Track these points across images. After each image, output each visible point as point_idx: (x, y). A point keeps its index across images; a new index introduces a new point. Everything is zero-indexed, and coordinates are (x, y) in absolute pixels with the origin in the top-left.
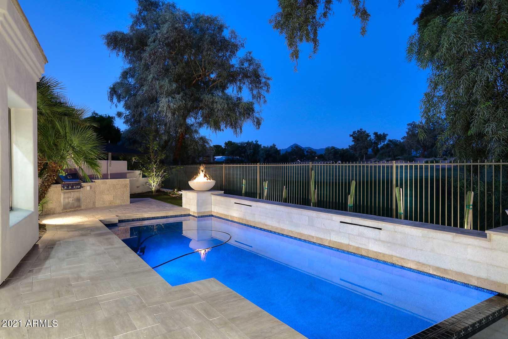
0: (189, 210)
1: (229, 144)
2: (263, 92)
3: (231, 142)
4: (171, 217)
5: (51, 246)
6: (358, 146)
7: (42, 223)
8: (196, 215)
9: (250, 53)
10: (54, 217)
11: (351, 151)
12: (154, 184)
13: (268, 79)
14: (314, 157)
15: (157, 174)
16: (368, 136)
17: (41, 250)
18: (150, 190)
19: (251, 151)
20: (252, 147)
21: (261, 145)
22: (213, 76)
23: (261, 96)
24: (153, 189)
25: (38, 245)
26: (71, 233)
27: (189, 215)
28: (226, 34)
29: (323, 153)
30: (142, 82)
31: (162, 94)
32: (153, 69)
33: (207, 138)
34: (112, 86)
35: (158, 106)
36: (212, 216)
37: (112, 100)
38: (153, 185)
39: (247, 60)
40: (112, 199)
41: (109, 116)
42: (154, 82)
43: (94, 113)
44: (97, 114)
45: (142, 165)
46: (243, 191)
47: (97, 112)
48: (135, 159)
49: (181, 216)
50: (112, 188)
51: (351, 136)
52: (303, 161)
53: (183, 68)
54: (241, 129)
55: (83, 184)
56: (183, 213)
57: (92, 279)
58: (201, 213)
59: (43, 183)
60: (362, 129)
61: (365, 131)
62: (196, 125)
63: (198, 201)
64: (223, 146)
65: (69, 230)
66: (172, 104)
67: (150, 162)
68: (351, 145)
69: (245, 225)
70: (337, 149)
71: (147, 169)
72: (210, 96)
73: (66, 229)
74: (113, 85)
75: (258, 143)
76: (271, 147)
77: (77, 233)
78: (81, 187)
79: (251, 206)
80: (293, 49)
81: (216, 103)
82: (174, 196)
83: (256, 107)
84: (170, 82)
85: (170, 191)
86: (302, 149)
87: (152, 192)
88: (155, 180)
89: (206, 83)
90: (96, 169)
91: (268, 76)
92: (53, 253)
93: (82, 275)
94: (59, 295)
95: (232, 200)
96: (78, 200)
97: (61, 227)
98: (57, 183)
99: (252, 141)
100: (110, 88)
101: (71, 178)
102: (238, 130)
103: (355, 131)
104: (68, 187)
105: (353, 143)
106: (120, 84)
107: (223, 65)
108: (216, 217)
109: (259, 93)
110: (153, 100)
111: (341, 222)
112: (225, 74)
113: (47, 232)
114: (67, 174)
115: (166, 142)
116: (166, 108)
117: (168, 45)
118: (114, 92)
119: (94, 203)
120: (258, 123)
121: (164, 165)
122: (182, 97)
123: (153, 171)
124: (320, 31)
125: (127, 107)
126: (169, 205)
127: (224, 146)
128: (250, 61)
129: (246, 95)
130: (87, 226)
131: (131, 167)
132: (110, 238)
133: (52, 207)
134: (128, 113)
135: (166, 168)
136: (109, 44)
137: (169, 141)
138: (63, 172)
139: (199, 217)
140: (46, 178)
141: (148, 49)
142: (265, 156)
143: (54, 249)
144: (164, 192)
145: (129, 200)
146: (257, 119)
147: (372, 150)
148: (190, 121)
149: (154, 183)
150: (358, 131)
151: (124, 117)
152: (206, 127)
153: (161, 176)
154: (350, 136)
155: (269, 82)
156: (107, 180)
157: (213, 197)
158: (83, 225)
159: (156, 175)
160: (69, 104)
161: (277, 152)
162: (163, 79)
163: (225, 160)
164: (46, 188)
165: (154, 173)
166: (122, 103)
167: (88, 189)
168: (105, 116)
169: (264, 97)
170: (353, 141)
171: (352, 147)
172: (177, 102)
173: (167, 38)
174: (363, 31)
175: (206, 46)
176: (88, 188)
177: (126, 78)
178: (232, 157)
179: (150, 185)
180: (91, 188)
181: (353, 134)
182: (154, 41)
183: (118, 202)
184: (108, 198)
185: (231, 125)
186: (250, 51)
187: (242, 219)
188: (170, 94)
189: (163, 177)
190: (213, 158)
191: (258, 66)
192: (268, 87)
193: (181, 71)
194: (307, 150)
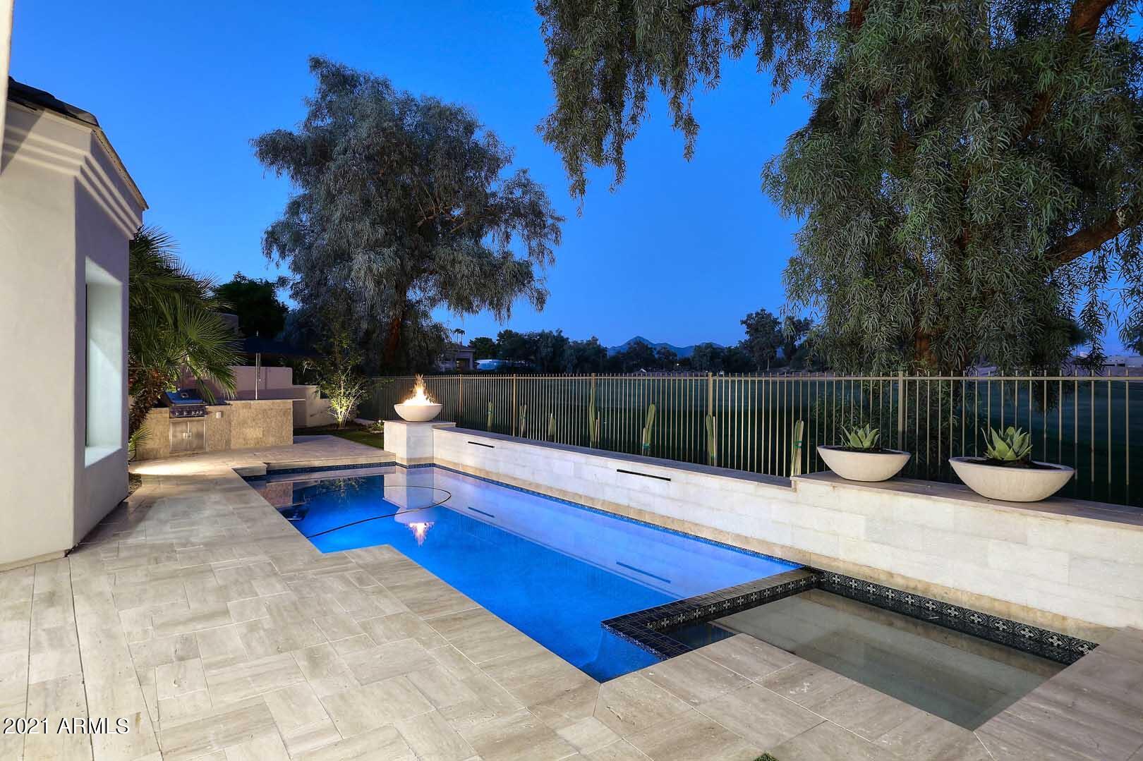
0: (394, 455)
1: (507, 336)
2: (549, 244)
3: (511, 331)
4: (362, 466)
5: (147, 505)
6: (756, 342)
7: (134, 473)
8: (405, 463)
9: (524, 172)
10: (157, 464)
11: (744, 352)
12: (341, 410)
13: (559, 219)
14: (673, 363)
15: (347, 393)
16: (776, 322)
17: (131, 510)
18: (334, 422)
19: (549, 349)
20: (551, 342)
21: (568, 338)
22: (457, 212)
23: (545, 251)
24: (340, 420)
25: (127, 503)
26: (182, 488)
27: (395, 464)
28: (479, 137)
29: (690, 354)
30: (322, 221)
31: (358, 246)
32: (344, 201)
33: (445, 326)
34: (270, 229)
35: (350, 270)
36: (434, 465)
37: (269, 254)
38: (339, 411)
39: (521, 185)
40: (261, 436)
41: (267, 282)
42: (344, 225)
43: (238, 276)
44: (244, 278)
45: (320, 375)
46: (489, 424)
47: (243, 273)
48: (308, 364)
49: (380, 465)
50: (260, 416)
51: (743, 322)
52: (652, 371)
53: (398, 199)
54: (508, 310)
55: (209, 408)
56: (383, 460)
57: (206, 545)
58: (414, 459)
59: (137, 403)
60: (765, 310)
61: (771, 314)
62: (425, 302)
63: (408, 438)
64: (495, 339)
65: (179, 483)
66: (375, 266)
67: (336, 371)
68: (743, 341)
69: (484, 479)
70: (716, 349)
71: (329, 383)
72: (448, 250)
73: (176, 482)
74: (272, 227)
75: (562, 334)
76: (589, 343)
77: (191, 487)
78: (206, 413)
79: (492, 447)
80: (575, 178)
81: (460, 263)
82: (376, 432)
83: (536, 270)
84: (373, 224)
85: (370, 422)
86: (649, 346)
87: (337, 425)
88: (343, 402)
89: (446, 224)
90: (227, 383)
91: (556, 215)
92: (151, 513)
93: (193, 540)
94: (157, 561)
95: (466, 438)
96: (199, 436)
97: (167, 478)
98: (161, 404)
99: (551, 332)
100: (267, 232)
101: (188, 396)
102: (504, 312)
103: (752, 314)
104: (181, 413)
105: (747, 337)
106: (286, 225)
107: (474, 195)
108: (439, 467)
109: (540, 245)
110: (342, 256)
111: (618, 471)
112: (475, 209)
113: (143, 485)
114: (179, 389)
115: (368, 333)
116: (366, 272)
117: (369, 158)
118: (273, 238)
119: (228, 442)
120: (541, 299)
121: (360, 377)
122: (396, 253)
123: (340, 387)
124: (627, 146)
125: (296, 268)
126: (363, 447)
127: (497, 340)
128: (526, 186)
129: (518, 247)
130: (210, 478)
131: (301, 378)
132: (245, 495)
133: (153, 446)
134: (298, 278)
135: (364, 381)
136: (262, 155)
137: (374, 332)
138: (173, 386)
139: (410, 467)
140: (142, 396)
141: (332, 166)
142: (575, 361)
143: (153, 508)
144: (361, 425)
145: (292, 438)
146: (539, 293)
147: (783, 350)
148: (413, 295)
149: (341, 408)
150: (757, 314)
151: (291, 287)
152: (446, 306)
153: (355, 396)
154: (742, 324)
155: (560, 225)
156: (252, 402)
157: (437, 432)
158: (204, 475)
159: (344, 393)
160: (183, 272)
161: (601, 351)
162: (361, 219)
163: (497, 367)
164: (142, 412)
165: (342, 390)
166: (290, 259)
167: (217, 417)
168: (260, 280)
169: (551, 252)
170: (747, 332)
171: (746, 346)
172: (386, 260)
173: (368, 147)
174: (689, 152)
175: (439, 159)
176: (218, 415)
177: (297, 214)
178: (511, 361)
179: (335, 411)
180: (222, 416)
181: (747, 319)
182: (345, 151)
183: (271, 440)
184: (253, 433)
185: (491, 303)
186: (525, 167)
187: (480, 470)
188: (373, 246)
189: (358, 397)
190: (474, 363)
191: (541, 195)
192: (556, 234)
193: (394, 204)
194: (658, 349)
